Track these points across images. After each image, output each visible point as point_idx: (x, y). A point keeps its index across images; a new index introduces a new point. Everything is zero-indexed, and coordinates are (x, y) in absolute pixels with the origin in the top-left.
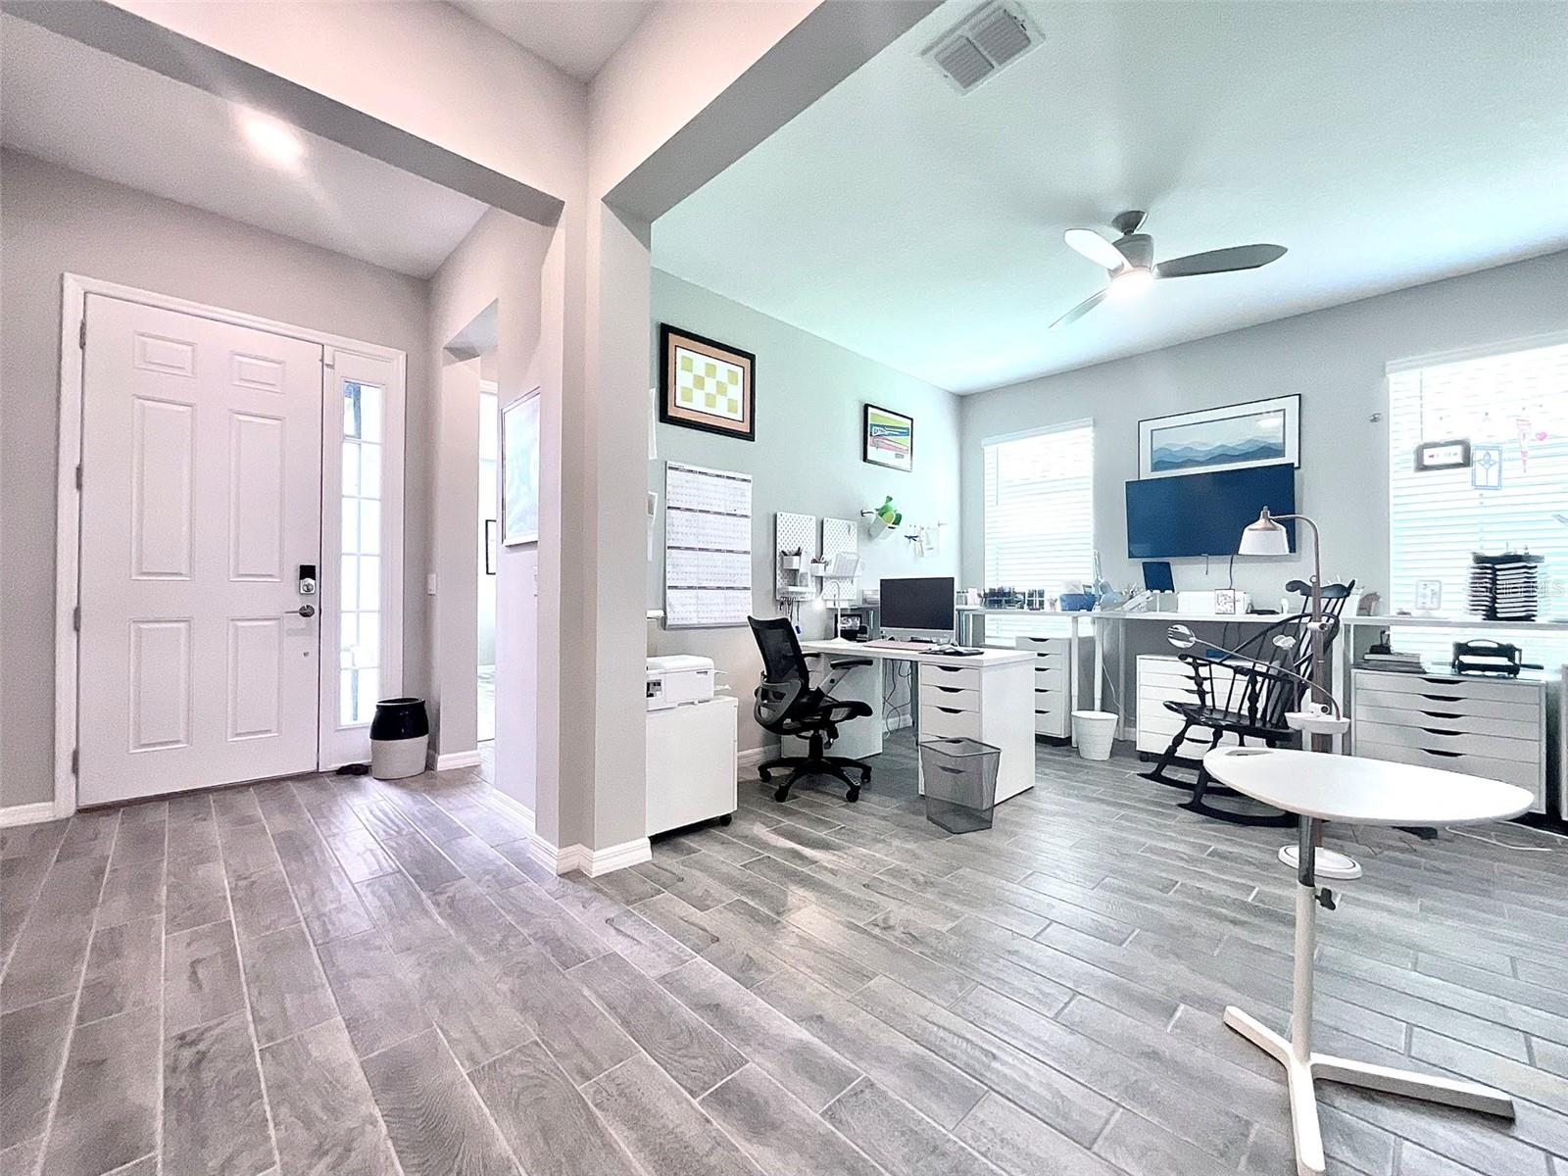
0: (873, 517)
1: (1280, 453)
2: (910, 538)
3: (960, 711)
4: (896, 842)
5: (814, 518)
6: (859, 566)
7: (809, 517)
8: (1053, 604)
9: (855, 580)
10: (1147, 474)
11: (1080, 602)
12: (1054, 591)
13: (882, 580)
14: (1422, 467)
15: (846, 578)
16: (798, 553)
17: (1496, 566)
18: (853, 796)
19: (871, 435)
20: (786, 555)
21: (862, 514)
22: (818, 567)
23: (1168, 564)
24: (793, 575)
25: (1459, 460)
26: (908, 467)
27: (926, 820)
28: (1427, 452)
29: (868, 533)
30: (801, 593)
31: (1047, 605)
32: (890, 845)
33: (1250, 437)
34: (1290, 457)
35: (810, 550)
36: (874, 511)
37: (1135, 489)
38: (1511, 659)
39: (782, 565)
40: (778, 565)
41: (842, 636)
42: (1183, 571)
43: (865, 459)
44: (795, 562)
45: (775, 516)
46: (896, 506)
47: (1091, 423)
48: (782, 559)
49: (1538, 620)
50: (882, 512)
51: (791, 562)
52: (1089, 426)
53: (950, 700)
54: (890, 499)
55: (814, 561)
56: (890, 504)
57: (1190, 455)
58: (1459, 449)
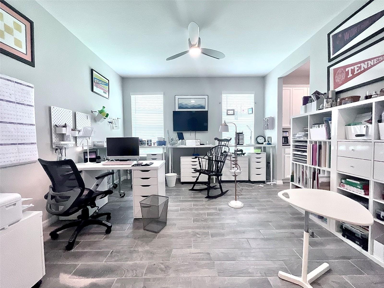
0: (97, 114)
1: (204, 108)
2: (110, 122)
3: (150, 185)
4: (140, 249)
5: (71, 111)
6: (93, 132)
7: (69, 110)
8: (154, 144)
9: (91, 138)
10: (177, 110)
11: (161, 143)
12: (155, 140)
13: (107, 138)
14: (228, 115)
15: (87, 137)
16: (65, 126)
17: (239, 135)
18: (109, 231)
19: (94, 82)
20: (57, 127)
21: (92, 112)
22: (75, 133)
23: (182, 133)
24: (62, 137)
25: (232, 113)
26: (107, 97)
27: (143, 231)
28: (228, 111)
29: (95, 120)
30: (66, 144)
31: (152, 144)
32: (138, 252)
33: (199, 104)
34: (206, 110)
35: (70, 125)
36: (98, 112)
37: (175, 113)
38: (242, 152)
39: (55, 131)
40: (53, 131)
41: (90, 161)
42: (186, 135)
43: (92, 90)
44: (64, 131)
45: (50, 108)
46: (106, 111)
47: (163, 93)
48: (55, 129)
49: (244, 145)
50: (101, 112)
51: (62, 130)
52: (162, 94)
53: (145, 182)
54: (104, 107)
55: (72, 130)
56: (104, 109)
57: (187, 106)
58: (233, 111)
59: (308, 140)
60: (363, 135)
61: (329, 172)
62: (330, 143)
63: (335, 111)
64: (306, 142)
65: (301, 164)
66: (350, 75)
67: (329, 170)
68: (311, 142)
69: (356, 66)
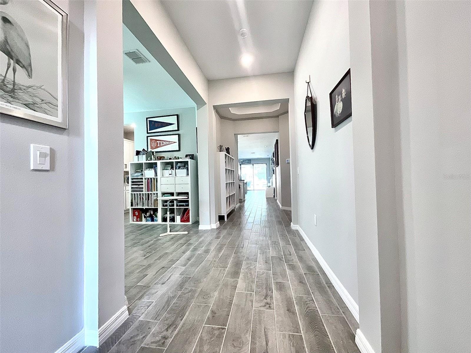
59: (143, 178)
60: (171, 174)
61: (157, 194)
62: (157, 179)
63: (159, 162)
64: (142, 178)
65: (138, 193)
66: (159, 145)
67: (157, 192)
68: (146, 179)
69: (161, 142)
